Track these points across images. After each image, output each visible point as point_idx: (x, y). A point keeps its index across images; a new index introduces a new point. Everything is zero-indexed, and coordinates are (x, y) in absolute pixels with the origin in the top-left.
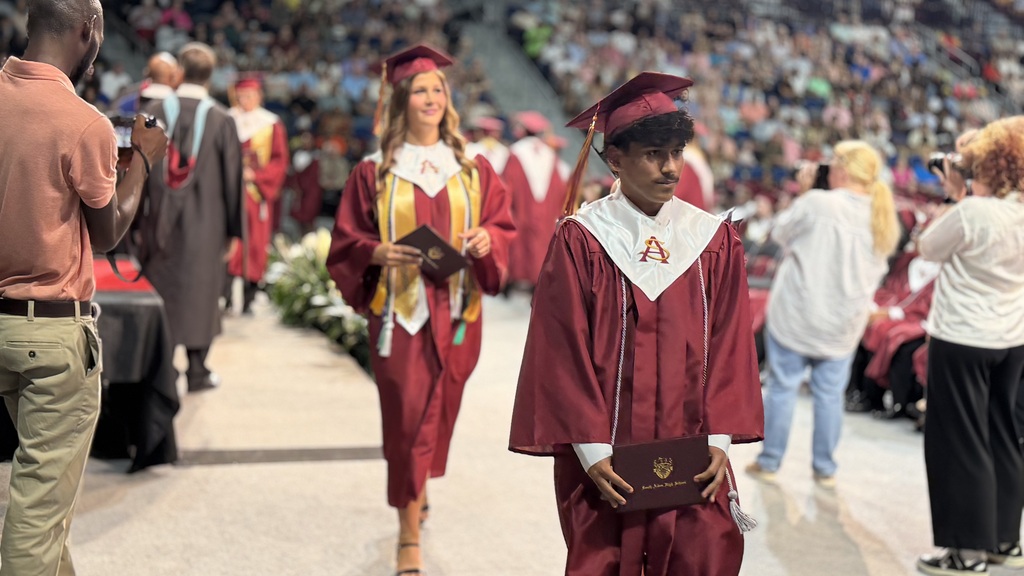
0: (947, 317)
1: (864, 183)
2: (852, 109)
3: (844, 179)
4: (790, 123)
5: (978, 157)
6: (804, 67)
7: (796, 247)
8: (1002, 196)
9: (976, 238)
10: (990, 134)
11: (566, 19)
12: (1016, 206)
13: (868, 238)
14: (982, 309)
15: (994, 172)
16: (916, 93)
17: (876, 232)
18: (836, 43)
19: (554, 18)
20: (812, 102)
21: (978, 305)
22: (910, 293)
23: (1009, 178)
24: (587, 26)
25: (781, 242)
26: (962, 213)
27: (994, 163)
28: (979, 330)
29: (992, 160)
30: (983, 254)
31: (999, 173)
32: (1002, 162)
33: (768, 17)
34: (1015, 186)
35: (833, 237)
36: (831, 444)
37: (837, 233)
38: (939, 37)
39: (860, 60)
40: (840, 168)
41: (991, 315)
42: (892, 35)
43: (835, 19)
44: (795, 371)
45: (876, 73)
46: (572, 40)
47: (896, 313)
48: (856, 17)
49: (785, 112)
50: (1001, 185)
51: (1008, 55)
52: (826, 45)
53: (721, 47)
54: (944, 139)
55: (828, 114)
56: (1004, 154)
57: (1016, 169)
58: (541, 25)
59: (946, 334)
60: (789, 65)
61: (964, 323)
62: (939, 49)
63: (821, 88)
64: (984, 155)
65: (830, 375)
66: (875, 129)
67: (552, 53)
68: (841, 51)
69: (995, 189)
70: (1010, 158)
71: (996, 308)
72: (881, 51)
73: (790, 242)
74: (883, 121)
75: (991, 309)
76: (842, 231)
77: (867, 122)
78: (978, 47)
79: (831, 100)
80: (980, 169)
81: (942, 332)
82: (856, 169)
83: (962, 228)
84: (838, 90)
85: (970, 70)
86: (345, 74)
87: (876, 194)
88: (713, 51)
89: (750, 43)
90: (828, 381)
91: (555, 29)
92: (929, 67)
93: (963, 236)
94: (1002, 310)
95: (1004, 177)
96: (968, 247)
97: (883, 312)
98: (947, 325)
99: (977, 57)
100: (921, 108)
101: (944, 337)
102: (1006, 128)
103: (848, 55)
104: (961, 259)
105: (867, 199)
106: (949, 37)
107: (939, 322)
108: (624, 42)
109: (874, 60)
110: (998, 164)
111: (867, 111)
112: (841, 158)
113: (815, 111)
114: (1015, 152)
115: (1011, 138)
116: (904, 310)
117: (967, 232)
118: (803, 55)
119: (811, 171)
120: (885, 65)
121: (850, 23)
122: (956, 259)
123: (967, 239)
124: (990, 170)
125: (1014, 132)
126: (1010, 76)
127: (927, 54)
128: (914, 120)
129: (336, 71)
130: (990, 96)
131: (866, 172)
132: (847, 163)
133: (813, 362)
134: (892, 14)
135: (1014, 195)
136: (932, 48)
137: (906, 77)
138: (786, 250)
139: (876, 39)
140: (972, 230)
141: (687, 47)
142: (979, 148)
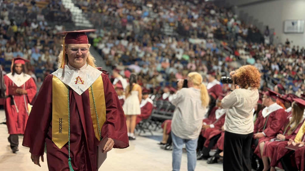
0: (230, 125)
1: (198, 85)
2: (196, 64)
3: (192, 84)
4: (177, 68)
5: (238, 77)
6: (181, 51)
7: (179, 106)
8: (247, 88)
9: (240, 101)
10: (241, 70)
11: (106, 35)
12: (250, 91)
13: (200, 102)
14: (241, 123)
15: (243, 82)
16: (215, 59)
17: (202, 99)
18: (190, 44)
19: (102, 35)
20: (184, 62)
21: (240, 122)
22: (216, 120)
23: (248, 83)
24: (113, 38)
25: (175, 105)
26: (236, 93)
27: (243, 79)
28: (240, 129)
29: (242, 78)
30: (242, 106)
31: (244, 82)
32: (245, 79)
33: (169, 36)
34: (249, 86)
35: (190, 102)
36: (193, 166)
37: (191, 101)
38: (222, 43)
39: (198, 49)
40: (191, 81)
41: (244, 124)
42: (207, 42)
43: (190, 37)
44: (181, 144)
45: (203, 54)
46: (108, 42)
47: (212, 126)
48: (196, 36)
49: (176, 65)
50: (246, 85)
51: (241, 48)
52: (187, 44)
53: (155, 45)
54: (224, 73)
55: (189, 66)
56: (245, 76)
57: (249, 80)
58: (98, 37)
59: (231, 130)
60: (177, 50)
61: (236, 127)
62: (221, 46)
63: (187, 58)
64: (239, 77)
65: (191, 145)
66: (203, 70)
67: (101, 46)
68: (192, 46)
69: (243, 87)
70: (247, 77)
71: (245, 123)
72: (204, 46)
73: (177, 104)
74: (205, 68)
75: (243, 123)
76: (193, 100)
77: (200, 68)
78: (233, 46)
79: (189, 61)
80: (238, 81)
81: (229, 130)
82: (195, 81)
83: (236, 98)
84: (191, 58)
85: (231, 53)
86: (32, 52)
87: (202, 88)
88: (153, 46)
89: (164, 43)
90: (191, 147)
91: (102, 38)
92: (219, 52)
93: (237, 100)
94: (246, 123)
95: (246, 83)
96: (238, 104)
97: (208, 125)
98: (231, 128)
99: (232, 48)
100: (217, 64)
101: (230, 131)
102: (245, 68)
103: (194, 48)
104: (236, 108)
105: (199, 90)
106: (224, 42)
107: (228, 126)
108: (124, 43)
109: (202, 49)
110: (244, 79)
111: (200, 65)
112: (190, 78)
113: (185, 65)
114: (248, 75)
115: (247, 71)
116: (214, 125)
117: (238, 99)
118: (181, 47)
119: (182, 81)
120: (205, 51)
121: (194, 38)
122: (234, 108)
123: (238, 101)
124: (241, 81)
125: (247, 70)
126: (242, 54)
127: (217, 47)
128: (215, 68)
129: (30, 52)
130: (237, 61)
131: (198, 82)
132: (192, 79)
133: (186, 141)
134: (207, 35)
135: (249, 88)
136: (219, 45)
137: (212, 54)
138: (177, 107)
139: (202, 43)
140: (239, 99)
141: (145, 45)
142: (238, 75)
